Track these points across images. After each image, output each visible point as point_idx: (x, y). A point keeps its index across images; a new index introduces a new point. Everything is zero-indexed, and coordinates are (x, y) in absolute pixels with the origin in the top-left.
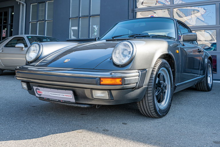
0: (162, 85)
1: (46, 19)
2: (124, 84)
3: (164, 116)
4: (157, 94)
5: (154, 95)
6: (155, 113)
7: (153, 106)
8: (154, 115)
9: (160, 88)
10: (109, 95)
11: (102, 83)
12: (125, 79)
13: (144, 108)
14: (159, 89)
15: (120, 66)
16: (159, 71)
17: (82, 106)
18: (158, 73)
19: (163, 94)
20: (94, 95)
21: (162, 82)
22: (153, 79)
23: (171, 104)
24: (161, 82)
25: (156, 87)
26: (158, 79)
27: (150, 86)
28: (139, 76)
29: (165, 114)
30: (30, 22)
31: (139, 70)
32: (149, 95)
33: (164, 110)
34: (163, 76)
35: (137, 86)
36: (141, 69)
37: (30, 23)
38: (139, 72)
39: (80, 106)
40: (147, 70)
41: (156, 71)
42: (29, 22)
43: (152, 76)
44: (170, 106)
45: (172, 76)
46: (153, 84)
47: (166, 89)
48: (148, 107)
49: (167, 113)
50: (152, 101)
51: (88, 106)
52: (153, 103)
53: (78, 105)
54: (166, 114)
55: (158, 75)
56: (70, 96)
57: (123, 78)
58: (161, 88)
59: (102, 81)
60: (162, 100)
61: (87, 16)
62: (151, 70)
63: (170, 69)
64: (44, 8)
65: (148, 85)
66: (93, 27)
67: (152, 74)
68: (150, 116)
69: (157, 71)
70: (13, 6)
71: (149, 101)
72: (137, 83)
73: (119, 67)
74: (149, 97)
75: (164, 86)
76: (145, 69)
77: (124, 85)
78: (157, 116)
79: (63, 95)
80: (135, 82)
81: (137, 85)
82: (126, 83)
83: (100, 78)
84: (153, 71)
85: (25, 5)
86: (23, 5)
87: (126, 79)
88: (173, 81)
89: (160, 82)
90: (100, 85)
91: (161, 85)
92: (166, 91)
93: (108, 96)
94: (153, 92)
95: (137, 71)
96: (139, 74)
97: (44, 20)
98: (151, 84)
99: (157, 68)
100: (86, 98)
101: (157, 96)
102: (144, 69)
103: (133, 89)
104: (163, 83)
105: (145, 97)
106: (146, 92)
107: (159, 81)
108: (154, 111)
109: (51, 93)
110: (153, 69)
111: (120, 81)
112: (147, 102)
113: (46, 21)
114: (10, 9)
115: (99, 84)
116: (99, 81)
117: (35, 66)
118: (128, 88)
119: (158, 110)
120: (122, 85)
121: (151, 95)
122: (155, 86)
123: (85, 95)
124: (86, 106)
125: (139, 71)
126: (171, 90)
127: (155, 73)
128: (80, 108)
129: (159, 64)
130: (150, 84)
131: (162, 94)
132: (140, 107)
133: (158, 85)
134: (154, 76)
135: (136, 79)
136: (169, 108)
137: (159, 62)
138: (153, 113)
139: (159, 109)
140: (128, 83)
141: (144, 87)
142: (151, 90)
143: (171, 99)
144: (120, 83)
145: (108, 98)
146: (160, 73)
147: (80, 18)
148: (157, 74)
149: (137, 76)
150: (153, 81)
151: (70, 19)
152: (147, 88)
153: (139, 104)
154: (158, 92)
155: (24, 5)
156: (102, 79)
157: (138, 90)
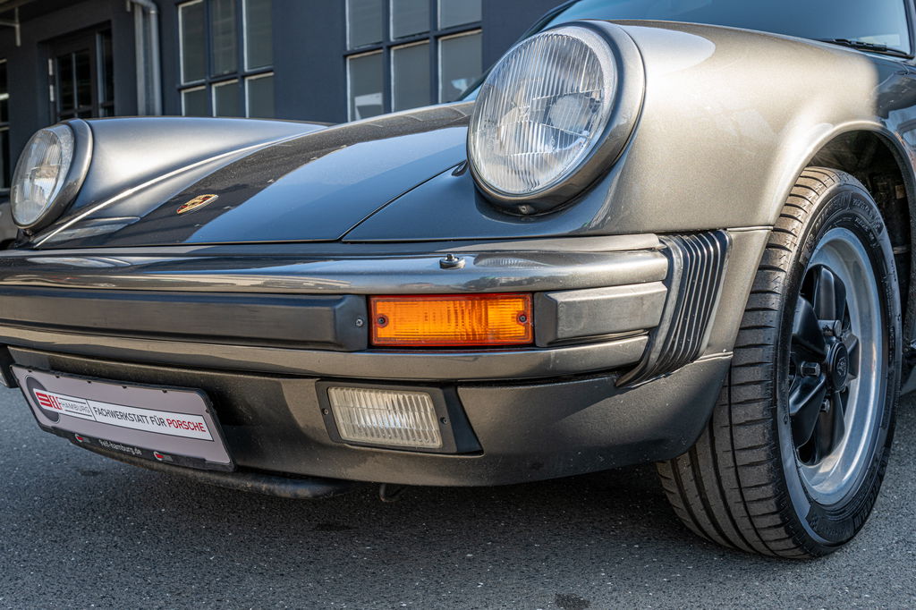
0: (831, 344)
1: (246, 69)
2: (550, 338)
3: (840, 544)
4: (797, 402)
5: (781, 415)
6: (782, 532)
7: (769, 491)
8: (773, 546)
9: (817, 367)
10: (441, 420)
11: (383, 333)
12: (555, 303)
13: (705, 502)
14: (809, 371)
15: (524, 209)
16: (812, 248)
17: (285, 490)
18: (807, 260)
19: (834, 406)
20: (341, 421)
21: (829, 323)
22: (775, 302)
23: (884, 465)
24: (823, 323)
25: (792, 363)
26: (802, 304)
27: (749, 356)
28: (667, 282)
29: (848, 534)
30: (180, 90)
31: (666, 233)
32: (740, 414)
33: (843, 510)
34: (840, 289)
35: (654, 356)
36: (688, 233)
37: (183, 93)
38: (667, 252)
39: (272, 487)
40: (731, 235)
41: (794, 250)
42: (177, 86)
43: (767, 280)
44: (881, 477)
45: (895, 285)
46: (771, 336)
47: (854, 375)
48: (734, 497)
49: (861, 526)
50: (761, 455)
51: (320, 489)
52: (770, 470)
53: (257, 484)
54: (856, 531)
55: (806, 280)
56: (198, 426)
57: (536, 298)
58: (824, 368)
59: (384, 321)
60: (825, 443)
61: (422, 37)
62: (759, 237)
63: (885, 239)
64: (232, 19)
65: (737, 348)
66: (452, 86)
67: (766, 267)
68: (744, 547)
69: (799, 252)
70: (109, 22)
71: (744, 458)
72: (652, 331)
73: (517, 219)
74: (742, 430)
75: (842, 351)
76: (714, 231)
77: (553, 345)
78: (798, 551)
79: (161, 422)
80: (637, 323)
81: (650, 345)
82: (565, 331)
83: (368, 297)
84: (771, 247)
85: (153, 12)
86: (146, 13)
87: (561, 298)
88: (897, 323)
89: (816, 326)
90: (371, 347)
91: (823, 348)
92: (855, 386)
93: (435, 427)
94: (774, 395)
95: (653, 241)
96: (665, 261)
97: (236, 73)
98: (760, 337)
99: (799, 228)
100: (295, 438)
101: (797, 422)
102: (705, 232)
103: (626, 373)
104: (839, 331)
105: (716, 427)
106: (719, 397)
107: (810, 319)
108: (777, 520)
109: (100, 406)
110: (770, 237)
111: (521, 318)
112: (725, 460)
113: (244, 77)
114: (98, 37)
115: (365, 345)
116: (360, 322)
117: (37, 249)
118: (582, 365)
119: (803, 509)
120: (532, 345)
121: (759, 416)
122: (784, 352)
123: (290, 416)
124: (304, 491)
125: (671, 243)
126: (887, 379)
127: (786, 261)
128: (272, 498)
129: (814, 200)
130: (751, 338)
131: (827, 404)
132: (675, 490)
133: (807, 343)
134: (780, 280)
135: (642, 298)
136: (875, 492)
137: (817, 185)
138: (772, 531)
139: (807, 507)
140: (579, 328)
141: (706, 358)
142: (758, 378)
143: (883, 433)
144: (518, 331)
145: (438, 443)
146: (817, 268)
147: (389, 48)
148: (798, 267)
149: (650, 278)
150: (773, 318)
151: (345, 57)
152: (731, 367)
153: (669, 474)
154: (806, 390)
155: (149, 14)
156: (381, 308)
157: (662, 381)
